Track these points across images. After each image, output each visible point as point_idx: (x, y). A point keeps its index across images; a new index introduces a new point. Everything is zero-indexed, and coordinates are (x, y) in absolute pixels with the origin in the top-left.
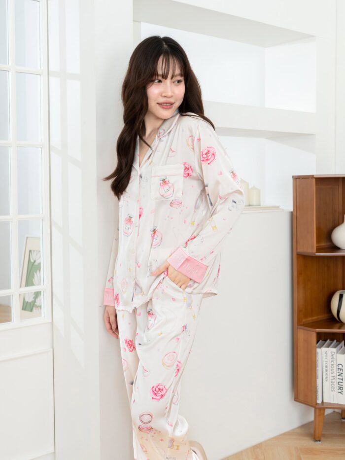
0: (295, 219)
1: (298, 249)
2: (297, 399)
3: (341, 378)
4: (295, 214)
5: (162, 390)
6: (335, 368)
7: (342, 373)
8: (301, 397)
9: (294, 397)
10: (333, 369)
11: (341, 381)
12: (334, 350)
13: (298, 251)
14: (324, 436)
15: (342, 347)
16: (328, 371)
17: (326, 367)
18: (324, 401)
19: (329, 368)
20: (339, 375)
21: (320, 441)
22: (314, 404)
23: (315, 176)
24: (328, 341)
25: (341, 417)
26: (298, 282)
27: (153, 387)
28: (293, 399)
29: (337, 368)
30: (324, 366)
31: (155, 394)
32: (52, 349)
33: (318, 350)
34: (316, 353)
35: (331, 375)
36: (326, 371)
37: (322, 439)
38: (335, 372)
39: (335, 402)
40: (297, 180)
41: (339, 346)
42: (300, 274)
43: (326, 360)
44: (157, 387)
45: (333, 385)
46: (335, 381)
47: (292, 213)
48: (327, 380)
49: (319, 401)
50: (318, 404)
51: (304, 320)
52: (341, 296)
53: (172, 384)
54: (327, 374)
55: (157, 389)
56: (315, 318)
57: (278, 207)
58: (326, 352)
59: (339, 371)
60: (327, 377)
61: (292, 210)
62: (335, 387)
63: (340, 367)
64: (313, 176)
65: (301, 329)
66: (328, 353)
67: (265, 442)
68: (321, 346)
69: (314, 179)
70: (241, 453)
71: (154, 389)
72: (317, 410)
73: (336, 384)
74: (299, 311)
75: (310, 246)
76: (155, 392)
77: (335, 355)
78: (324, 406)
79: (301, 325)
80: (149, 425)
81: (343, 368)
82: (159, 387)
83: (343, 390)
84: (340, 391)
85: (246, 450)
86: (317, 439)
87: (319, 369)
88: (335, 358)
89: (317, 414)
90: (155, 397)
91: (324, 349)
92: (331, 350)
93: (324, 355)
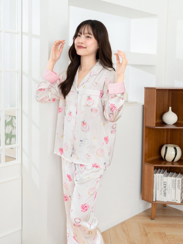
0: (145, 109)
1: (146, 124)
2: (143, 198)
3: (165, 188)
4: (145, 106)
5: (87, 207)
6: (162, 184)
7: (166, 186)
8: (145, 198)
9: (141, 198)
10: (161, 184)
11: (165, 190)
12: (162, 175)
13: (146, 125)
14: (156, 216)
15: (166, 173)
16: (159, 185)
17: (158, 183)
18: (157, 200)
19: (160, 184)
20: (164, 187)
21: (154, 219)
22: (152, 201)
23: (156, 88)
24: (159, 170)
25: (163, 206)
26: (145, 141)
27: (82, 205)
28: (141, 199)
29: (164, 184)
30: (157, 183)
31: (83, 209)
32: (21, 177)
33: (155, 175)
34: (154, 176)
35: (160, 187)
36: (158, 185)
37: (155, 218)
38: (162, 186)
39: (162, 200)
40: (147, 89)
41: (165, 173)
42: (146, 136)
43: (158, 180)
44: (84, 205)
45: (161, 192)
46: (162, 190)
47: (143, 106)
48: (158, 190)
49: (154, 200)
50: (154, 201)
51: (148, 159)
52: (166, 148)
53: (92, 204)
54: (158, 187)
55: (84, 206)
56: (153, 158)
57: (136, 103)
58: (158, 176)
59: (164, 185)
60: (158, 188)
61: (144, 104)
62: (162, 193)
63: (165, 183)
64: (155, 88)
65: (147, 164)
66: (159, 176)
67: (127, 220)
68: (156, 173)
69: (156, 90)
70: (115, 226)
71: (83, 206)
72: (153, 205)
73: (162, 191)
74: (146, 155)
75: (152, 123)
76: (83, 208)
77: (163, 178)
78: (156, 203)
79: (146, 162)
80: (79, 224)
81: (167, 184)
82: (85, 205)
83: (166, 195)
84: (164, 195)
85: (118, 225)
86: (152, 219)
87: (155, 184)
88: (163, 179)
89: (153, 206)
90: (83, 210)
91: (157, 174)
92: (161, 175)
93: (157, 177)
